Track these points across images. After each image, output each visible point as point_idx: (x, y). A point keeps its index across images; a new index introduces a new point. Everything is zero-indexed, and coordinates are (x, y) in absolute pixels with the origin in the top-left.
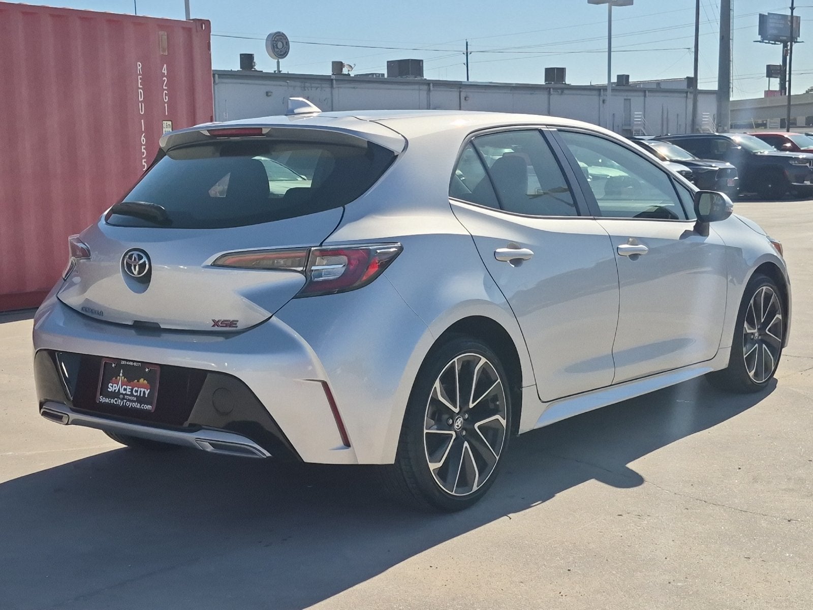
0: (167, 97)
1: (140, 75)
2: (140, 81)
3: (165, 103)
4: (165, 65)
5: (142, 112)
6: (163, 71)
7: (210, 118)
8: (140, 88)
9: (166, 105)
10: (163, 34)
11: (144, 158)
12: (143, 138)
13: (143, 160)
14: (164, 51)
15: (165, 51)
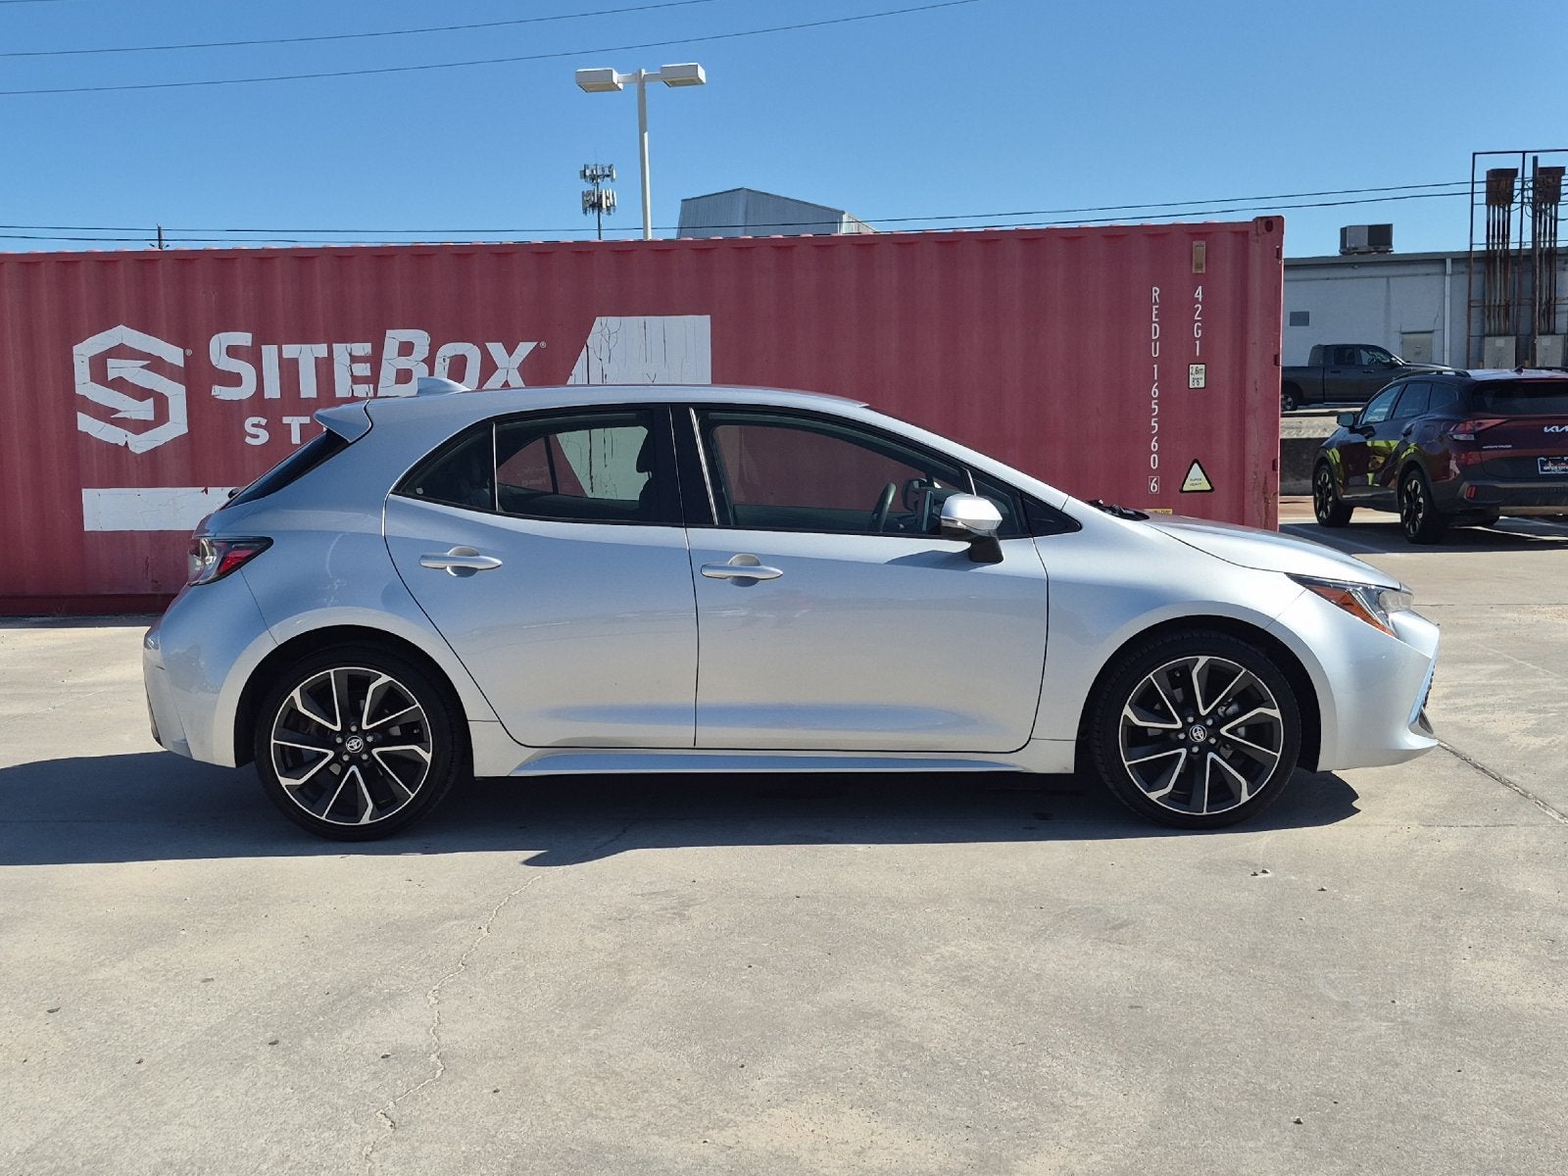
0: (1200, 331)
1: (1156, 303)
2: (1155, 312)
3: (1196, 339)
4: (1200, 287)
5: (1155, 353)
6: (1196, 296)
7: (1273, 357)
8: (1155, 322)
9: (1198, 342)
10: (1200, 247)
11: (1154, 417)
12: (1154, 389)
13: (1153, 420)
14: (1199, 266)
15: (1201, 268)
